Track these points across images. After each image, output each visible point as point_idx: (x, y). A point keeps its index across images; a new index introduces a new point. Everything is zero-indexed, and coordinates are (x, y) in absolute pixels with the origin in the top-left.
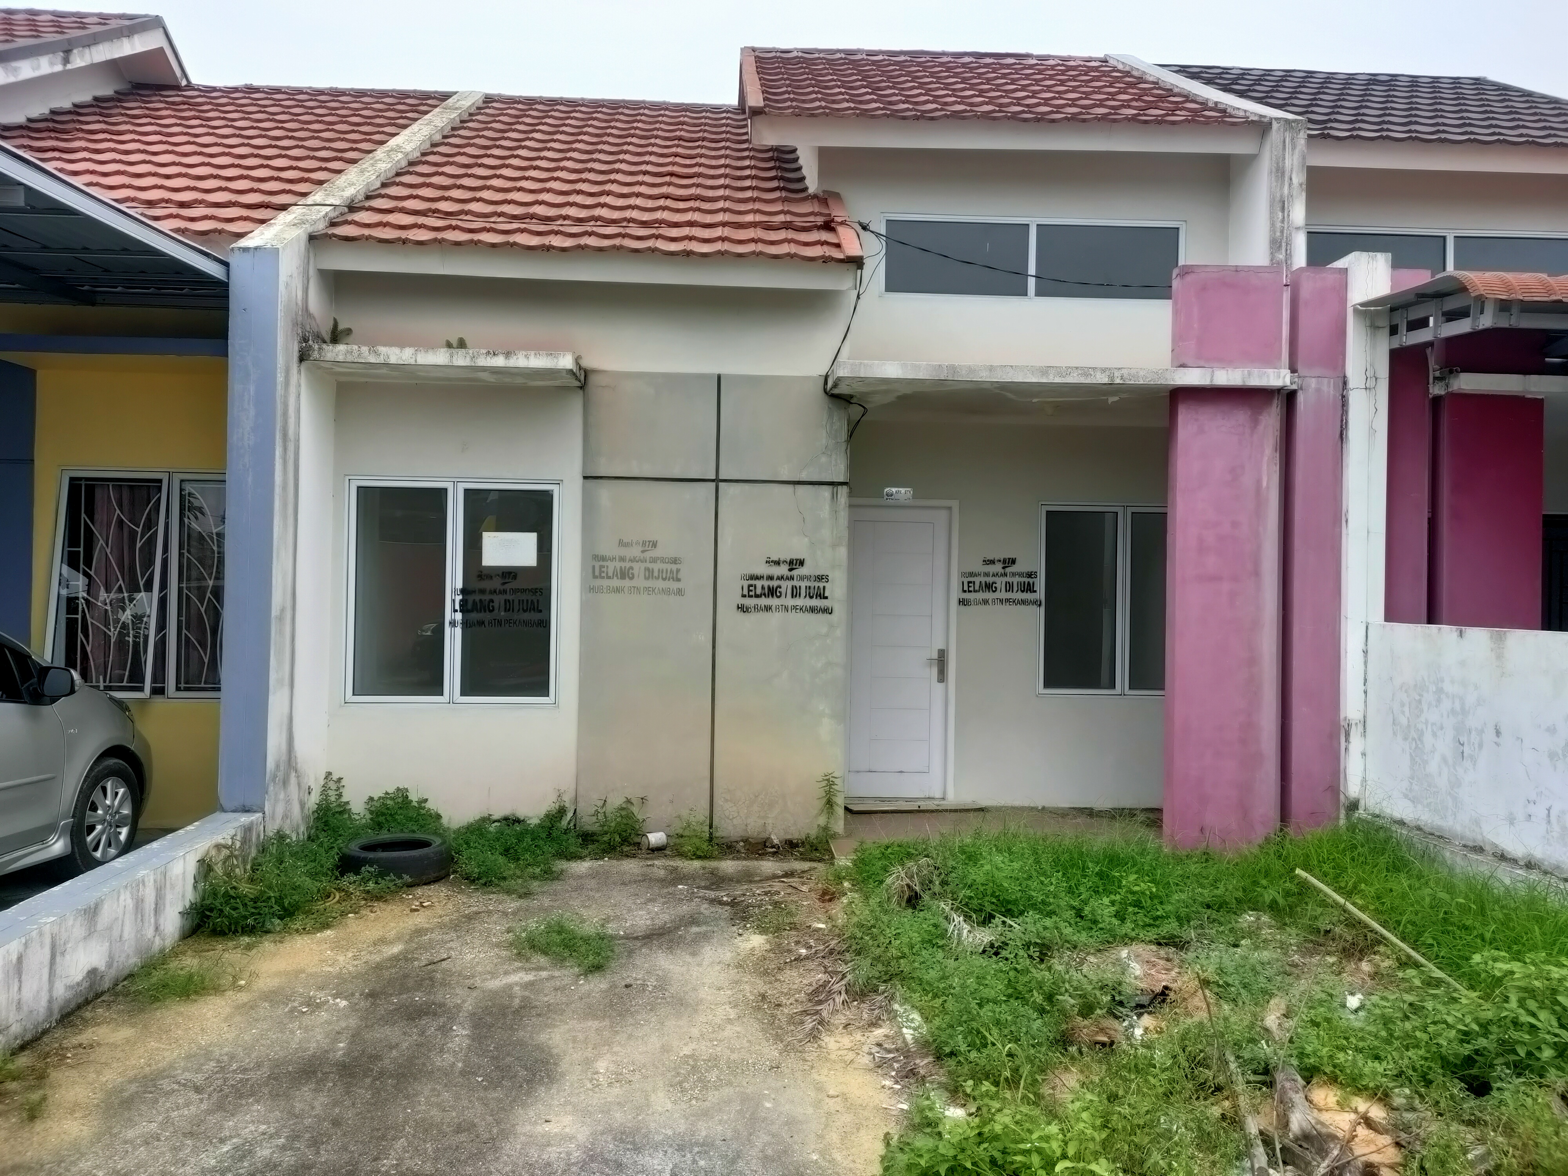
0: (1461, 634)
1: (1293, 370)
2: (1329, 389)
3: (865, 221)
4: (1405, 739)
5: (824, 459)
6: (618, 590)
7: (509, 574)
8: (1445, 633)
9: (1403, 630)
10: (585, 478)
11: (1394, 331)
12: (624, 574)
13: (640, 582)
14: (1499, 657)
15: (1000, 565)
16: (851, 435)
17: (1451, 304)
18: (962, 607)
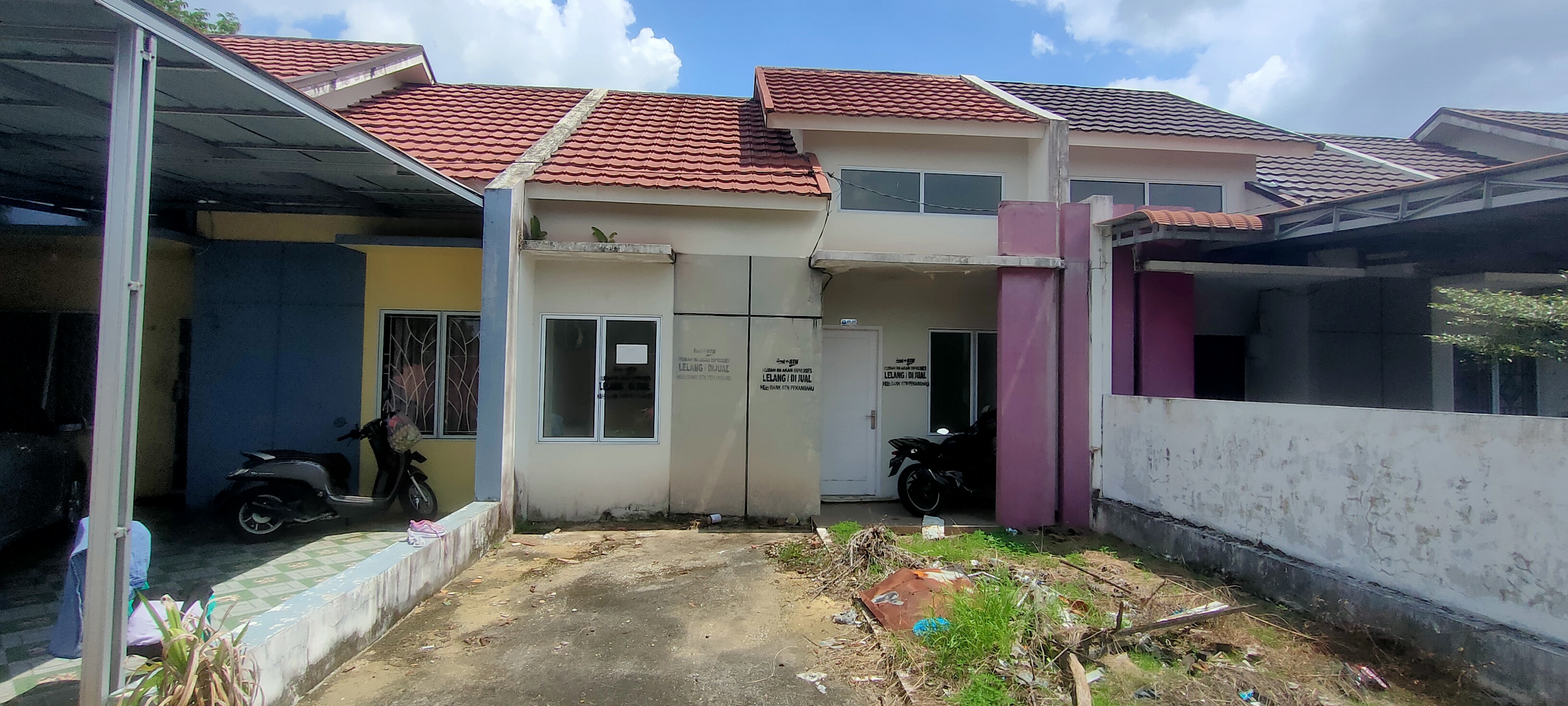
0: (1149, 401)
1: (1062, 258)
2: (1081, 268)
3: (831, 173)
4: (1122, 458)
5: (809, 304)
6: (694, 377)
7: (631, 368)
8: (1142, 400)
9: (1121, 399)
10: (675, 314)
11: (1114, 238)
12: (697, 368)
13: (705, 372)
14: (1168, 413)
15: (906, 363)
16: (823, 289)
17: (1144, 225)
18: (884, 386)
